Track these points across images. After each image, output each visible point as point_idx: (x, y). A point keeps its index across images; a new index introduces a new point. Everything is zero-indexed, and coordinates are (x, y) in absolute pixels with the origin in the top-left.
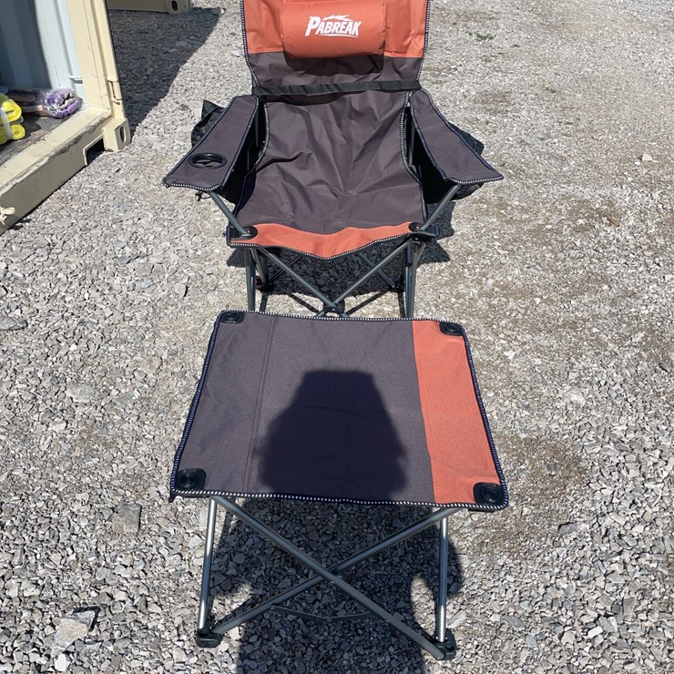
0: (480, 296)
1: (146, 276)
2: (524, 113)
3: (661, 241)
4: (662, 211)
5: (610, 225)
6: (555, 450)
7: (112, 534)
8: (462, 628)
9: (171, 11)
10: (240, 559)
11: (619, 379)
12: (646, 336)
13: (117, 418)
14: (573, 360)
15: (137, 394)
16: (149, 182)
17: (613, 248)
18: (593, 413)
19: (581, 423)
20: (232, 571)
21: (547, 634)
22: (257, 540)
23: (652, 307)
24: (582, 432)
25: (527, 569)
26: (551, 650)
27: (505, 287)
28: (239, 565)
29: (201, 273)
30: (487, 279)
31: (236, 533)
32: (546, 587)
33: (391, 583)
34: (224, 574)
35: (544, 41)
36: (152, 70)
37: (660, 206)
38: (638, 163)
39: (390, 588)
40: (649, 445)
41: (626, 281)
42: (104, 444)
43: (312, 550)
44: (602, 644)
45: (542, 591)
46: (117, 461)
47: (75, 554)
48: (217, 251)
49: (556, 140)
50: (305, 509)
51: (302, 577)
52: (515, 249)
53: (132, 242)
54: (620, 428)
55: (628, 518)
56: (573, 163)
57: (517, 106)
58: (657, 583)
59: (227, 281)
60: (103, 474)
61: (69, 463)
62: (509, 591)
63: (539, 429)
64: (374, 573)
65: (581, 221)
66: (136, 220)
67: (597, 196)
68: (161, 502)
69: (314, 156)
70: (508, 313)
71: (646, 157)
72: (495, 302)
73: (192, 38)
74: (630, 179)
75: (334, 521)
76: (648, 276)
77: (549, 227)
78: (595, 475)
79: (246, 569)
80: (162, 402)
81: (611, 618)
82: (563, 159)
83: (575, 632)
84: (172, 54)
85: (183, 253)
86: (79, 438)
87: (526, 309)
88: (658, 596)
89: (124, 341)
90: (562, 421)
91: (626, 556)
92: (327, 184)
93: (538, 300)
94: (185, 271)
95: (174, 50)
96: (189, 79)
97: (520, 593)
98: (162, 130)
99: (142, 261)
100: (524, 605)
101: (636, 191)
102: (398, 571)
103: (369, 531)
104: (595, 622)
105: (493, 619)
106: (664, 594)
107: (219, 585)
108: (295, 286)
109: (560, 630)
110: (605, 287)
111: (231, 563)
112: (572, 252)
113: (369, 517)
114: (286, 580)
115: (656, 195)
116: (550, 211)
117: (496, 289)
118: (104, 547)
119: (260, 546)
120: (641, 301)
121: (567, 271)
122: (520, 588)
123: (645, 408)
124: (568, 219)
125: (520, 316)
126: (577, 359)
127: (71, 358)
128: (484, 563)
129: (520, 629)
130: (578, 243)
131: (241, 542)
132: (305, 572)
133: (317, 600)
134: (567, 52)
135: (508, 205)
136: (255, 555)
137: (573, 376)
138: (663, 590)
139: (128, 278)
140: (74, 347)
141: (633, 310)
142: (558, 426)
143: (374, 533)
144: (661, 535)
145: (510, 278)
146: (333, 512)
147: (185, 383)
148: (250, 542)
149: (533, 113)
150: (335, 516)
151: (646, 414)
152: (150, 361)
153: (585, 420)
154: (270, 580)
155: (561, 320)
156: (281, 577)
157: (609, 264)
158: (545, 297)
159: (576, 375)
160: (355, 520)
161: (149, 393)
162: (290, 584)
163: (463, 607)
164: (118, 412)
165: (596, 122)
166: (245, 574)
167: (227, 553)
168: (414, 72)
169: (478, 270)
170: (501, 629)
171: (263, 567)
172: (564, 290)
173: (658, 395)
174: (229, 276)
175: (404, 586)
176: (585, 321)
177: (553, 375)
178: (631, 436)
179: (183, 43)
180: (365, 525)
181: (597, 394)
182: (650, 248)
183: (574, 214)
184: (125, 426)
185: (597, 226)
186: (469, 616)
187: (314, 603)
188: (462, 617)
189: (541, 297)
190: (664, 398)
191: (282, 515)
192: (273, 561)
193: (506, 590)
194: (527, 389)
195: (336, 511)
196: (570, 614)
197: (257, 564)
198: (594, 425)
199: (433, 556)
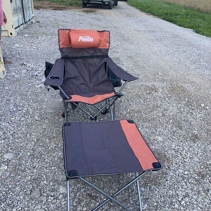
0: (127, 114)
1: (23, 116)
2: (125, 63)
3: (169, 95)
4: (168, 88)
5: (156, 92)
6: (159, 154)
7: (32, 199)
8: (147, 209)
9: (10, 36)
10: (76, 200)
11: (169, 133)
12: (173, 121)
13: (24, 162)
14: (156, 129)
15: (29, 154)
16: (16, 88)
17: (158, 98)
18: (165, 142)
19: (163, 146)
20: (75, 204)
21: (170, 206)
22: (80, 193)
23: (172, 113)
24: (164, 148)
25: (160, 189)
26: (173, 210)
27: (133, 111)
28: (76, 202)
29: (41, 114)
30: (127, 109)
31: (73, 192)
32: (167, 193)
33: (124, 199)
34: (73, 206)
35: (125, 44)
36: (8, 53)
37: (167, 86)
38: (158, 75)
39: (124, 201)
40: (182, 149)
41: (164, 107)
42: (21, 171)
43: (98, 194)
44: (185, 206)
45: (166, 194)
46: (28, 176)
47: (20, 208)
48: (44, 107)
49: (135, 70)
50: (92, 182)
51: (97, 202)
52: (133, 100)
53: (15, 106)
54: (173, 146)
55: (183, 170)
56: (141, 76)
57: (122, 61)
58: (195, 186)
59: (50, 116)
60: (24, 180)
61: (10, 179)
62: (158, 195)
63: (153, 149)
64: (118, 197)
65: (148, 92)
66: (15, 99)
67: (150, 85)
68: (46, 186)
69: (80, 76)
70: (135, 118)
71: (160, 74)
72: (131, 115)
73: (19, 43)
74: (157, 80)
75: (102, 184)
76: (169, 105)
77: (140, 93)
78: (171, 159)
79: (79, 203)
80: (38, 155)
81: (186, 198)
82: (139, 75)
83: (178, 204)
84: (14, 48)
85: (33, 108)
86: (12, 170)
87: (140, 116)
88: (196, 190)
89: (20, 138)
90: (158, 146)
91: (185, 180)
92: (84, 84)
93: (143, 114)
94: (35, 114)
95: (14, 47)
96: (21, 56)
97: (160, 195)
98: (17, 71)
99: (20, 112)
100: (162, 199)
101: (160, 83)
102: (125, 195)
103: (113, 185)
104: (182, 200)
105: (155, 204)
106: (197, 189)
107: (72, 209)
108: (72, 115)
109: (173, 204)
110: (159, 109)
111: (74, 202)
112: (148, 100)
113: (112, 181)
114: (92, 204)
115: (165, 83)
116: (139, 89)
117: (131, 111)
118: (30, 204)
119: (81, 195)
120: (169, 112)
121: (148, 105)
122: (160, 194)
123: (178, 140)
124: (144, 91)
125: (139, 118)
126: (157, 128)
127: (3, 145)
128: (148, 189)
129: (163, 206)
130: (149, 97)
131: (75, 195)
132: (97, 200)
133: (103, 208)
134: (132, 47)
135: (127, 88)
136: (81, 198)
137: (157, 133)
138: (196, 188)
139: (16, 117)
140: (3, 141)
141: (168, 114)
142: (157, 147)
143: (115, 185)
144: (192, 173)
145: (133, 108)
146: (101, 181)
147: (44, 148)
148: (78, 194)
149: (127, 63)
150: (102, 182)
151: (179, 141)
152: (31, 143)
153: (164, 145)
154: (87, 205)
155: (150, 118)
156: (91, 203)
157: (158, 102)
158: (144, 113)
159: (158, 133)
160: (108, 183)
161: (33, 153)
162: (94, 205)
163: (146, 202)
164: (24, 160)
165: (144, 65)
166: (79, 204)
167: (72, 199)
168: (107, 52)
169: (124, 106)
170: (158, 207)
171: (84, 201)
172: (149, 110)
173: (180, 136)
174: (50, 114)
175: (128, 199)
176: (156, 118)
177: (152, 133)
178: (177, 147)
179: (17, 45)
180: (112, 184)
181: (165, 137)
182: (167, 98)
183: (145, 90)
184: (27, 164)
185: (152, 93)
186: (148, 205)
187: (103, 209)
188: (146, 205)
189: (143, 113)
190: (182, 136)
191: (86, 184)
192: (87, 199)
193: (156, 195)
194: (147, 138)
195: (102, 181)
196: (175, 199)
197: (82, 201)
198: (167, 146)
199: (133, 189)
